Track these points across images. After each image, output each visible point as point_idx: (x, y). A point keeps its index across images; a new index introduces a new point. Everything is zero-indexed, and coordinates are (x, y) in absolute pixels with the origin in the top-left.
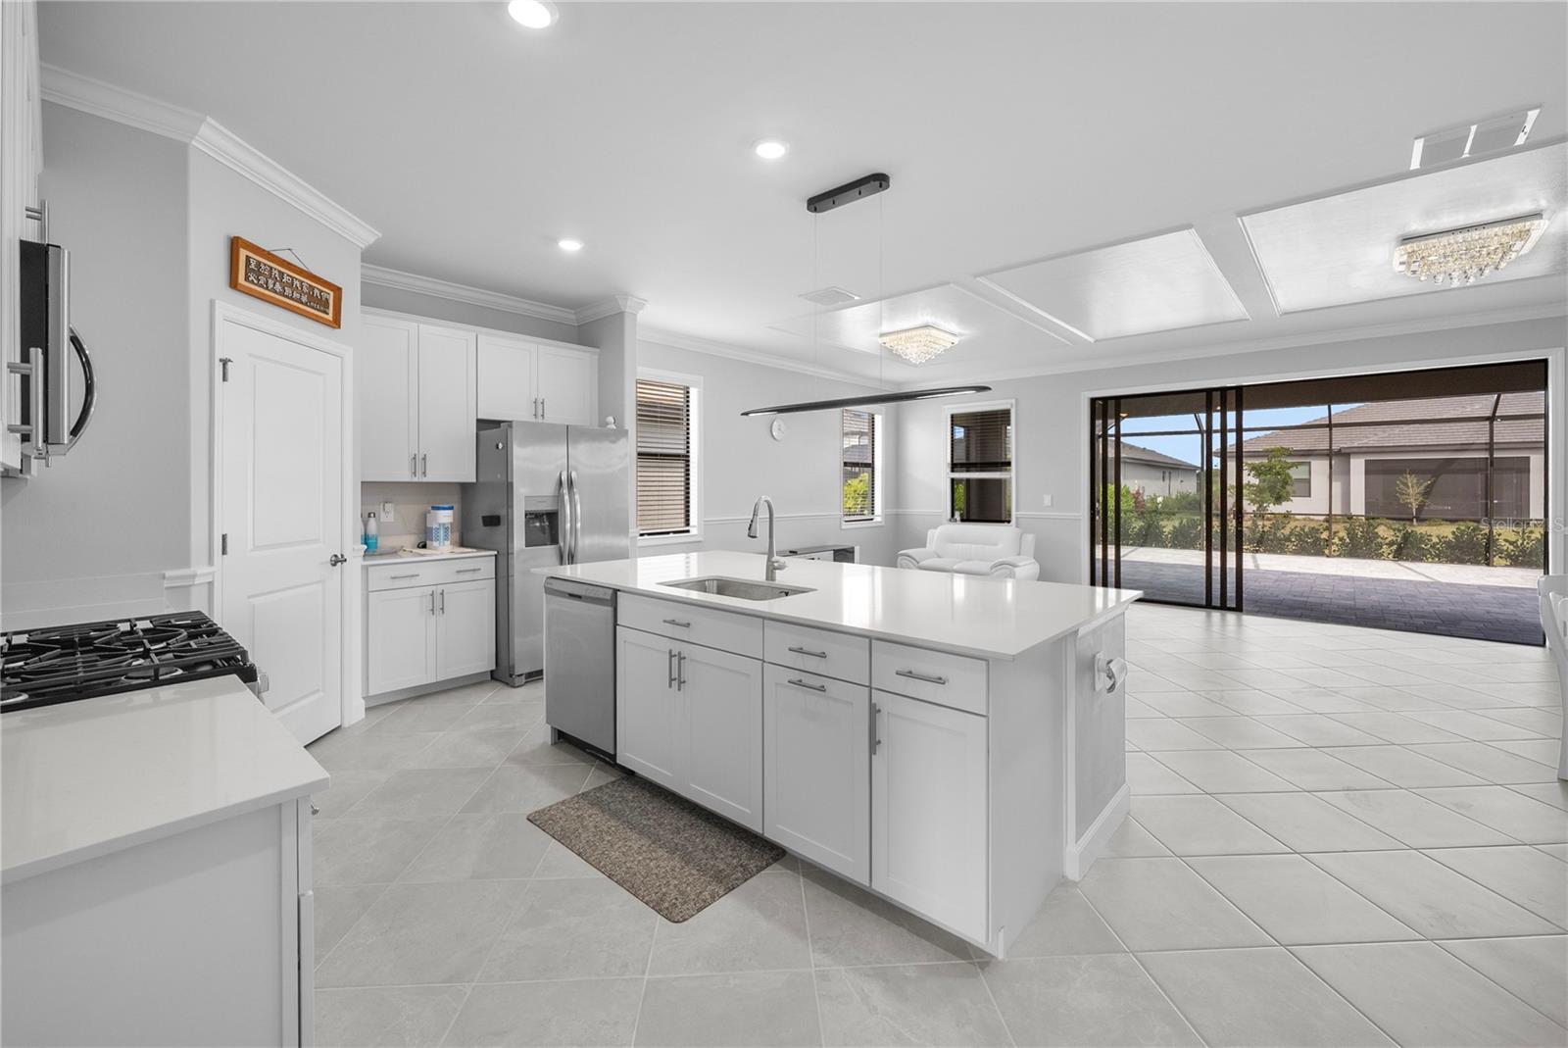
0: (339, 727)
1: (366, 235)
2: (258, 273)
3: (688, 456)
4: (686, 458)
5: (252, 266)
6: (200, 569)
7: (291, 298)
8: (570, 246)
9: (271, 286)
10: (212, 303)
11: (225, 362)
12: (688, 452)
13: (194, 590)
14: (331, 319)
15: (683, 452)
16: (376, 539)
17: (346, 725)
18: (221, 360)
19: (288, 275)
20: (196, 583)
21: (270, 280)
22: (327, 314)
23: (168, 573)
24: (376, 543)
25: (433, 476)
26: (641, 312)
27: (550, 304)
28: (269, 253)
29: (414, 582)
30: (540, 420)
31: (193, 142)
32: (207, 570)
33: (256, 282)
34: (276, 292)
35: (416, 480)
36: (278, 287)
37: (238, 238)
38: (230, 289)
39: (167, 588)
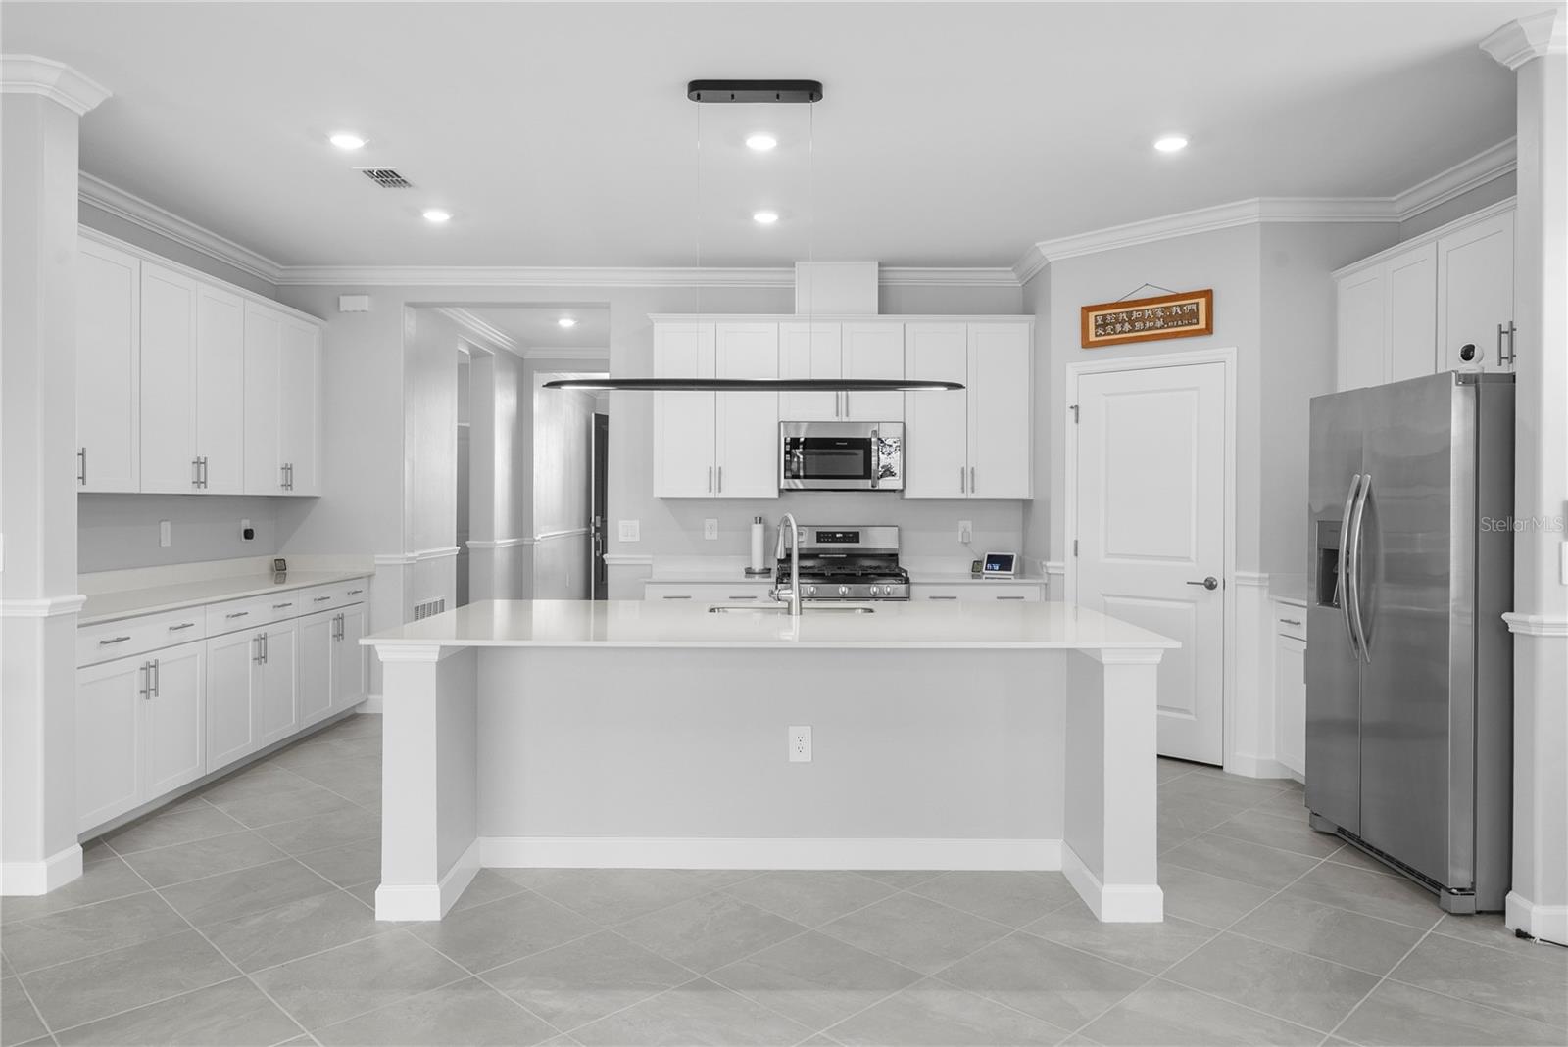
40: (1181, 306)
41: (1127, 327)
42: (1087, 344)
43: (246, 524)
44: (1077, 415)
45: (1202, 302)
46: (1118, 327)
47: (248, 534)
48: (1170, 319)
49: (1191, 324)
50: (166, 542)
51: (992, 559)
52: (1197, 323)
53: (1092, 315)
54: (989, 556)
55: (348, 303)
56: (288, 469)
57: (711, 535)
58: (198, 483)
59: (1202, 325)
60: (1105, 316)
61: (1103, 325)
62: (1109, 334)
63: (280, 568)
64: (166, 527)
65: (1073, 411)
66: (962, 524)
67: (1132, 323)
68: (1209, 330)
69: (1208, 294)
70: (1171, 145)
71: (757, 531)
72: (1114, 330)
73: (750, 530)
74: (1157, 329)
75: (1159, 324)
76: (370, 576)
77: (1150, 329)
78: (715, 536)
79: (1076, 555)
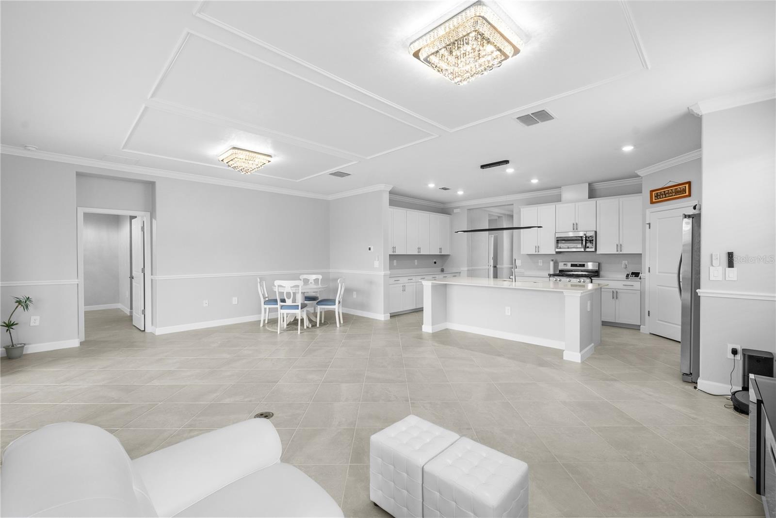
7: (669, 196)
32: (644, 275)
34: (664, 198)
38: (651, 204)
40: (680, 188)
41: (664, 196)
42: (652, 202)
43: (435, 261)
44: (650, 226)
45: (687, 186)
46: (661, 196)
47: (435, 263)
48: (677, 192)
49: (683, 194)
50: (416, 264)
51: (633, 273)
52: (686, 193)
53: (654, 193)
54: (632, 273)
55: (455, 211)
56: (440, 249)
57: (540, 264)
58: (418, 252)
59: (687, 193)
60: (657, 193)
61: (657, 196)
62: (659, 199)
63: (442, 270)
64: (416, 261)
65: (648, 225)
66: (623, 262)
67: (665, 195)
68: (690, 195)
69: (689, 183)
70: (628, 149)
71: (552, 263)
72: (660, 197)
73: (550, 263)
76: (460, 273)
77: (671, 196)
78: (542, 265)
79: (649, 272)
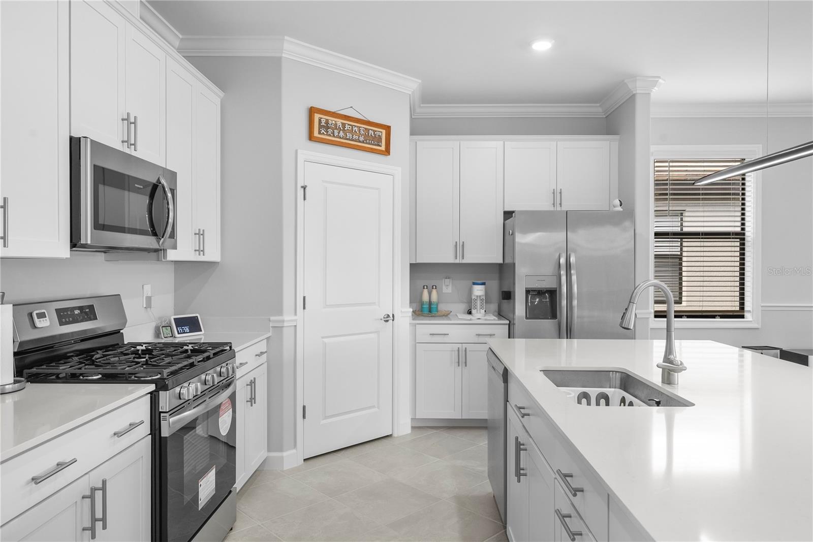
0: (391, 435)
1: (410, 85)
2: (327, 127)
3: (744, 234)
4: (740, 236)
5: (323, 124)
6: (288, 317)
7: (352, 140)
8: (542, 46)
9: (336, 134)
10: (296, 151)
11: (304, 188)
12: (743, 229)
13: (285, 330)
14: (384, 149)
15: (738, 229)
16: (437, 305)
17: (395, 435)
18: (302, 187)
19: (349, 125)
20: (285, 325)
21: (336, 131)
22: (381, 146)
23: (272, 318)
24: (437, 307)
25: (469, 259)
26: (655, 90)
27: (570, 103)
28: (334, 113)
29: (446, 339)
30: (559, 209)
31: (284, 55)
32: (294, 318)
33: (325, 133)
34: (340, 138)
35: (457, 261)
36: (342, 134)
37: (311, 107)
38: (308, 141)
39: (272, 327)
40: (374, 131)
42: (312, 137)
45: (384, 133)
48: (368, 138)
49: (378, 145)
53: (317, 116)
60: (327, 120)
61: (325, 127)
62: (330, 135)
65: (303, 191)
67: (345, 132)
68: (386, 152)
72: (333, 133)
74: (360, 142)
75: (362, 139)
77: (355, 141)
79: (304, 307)
